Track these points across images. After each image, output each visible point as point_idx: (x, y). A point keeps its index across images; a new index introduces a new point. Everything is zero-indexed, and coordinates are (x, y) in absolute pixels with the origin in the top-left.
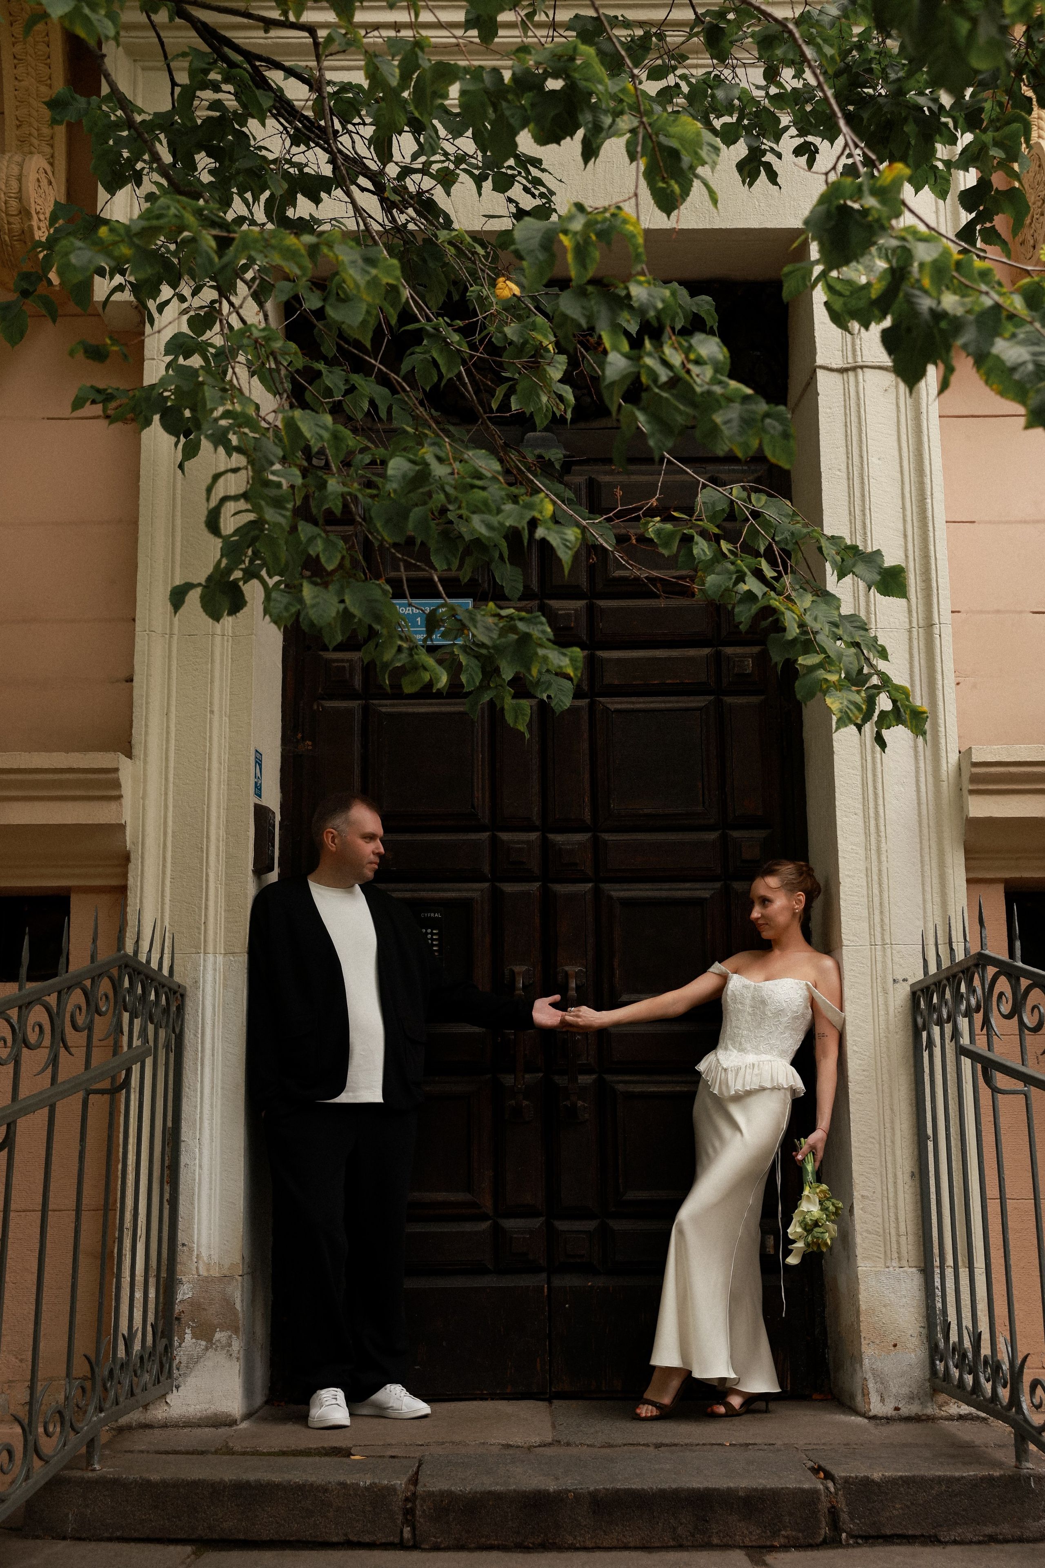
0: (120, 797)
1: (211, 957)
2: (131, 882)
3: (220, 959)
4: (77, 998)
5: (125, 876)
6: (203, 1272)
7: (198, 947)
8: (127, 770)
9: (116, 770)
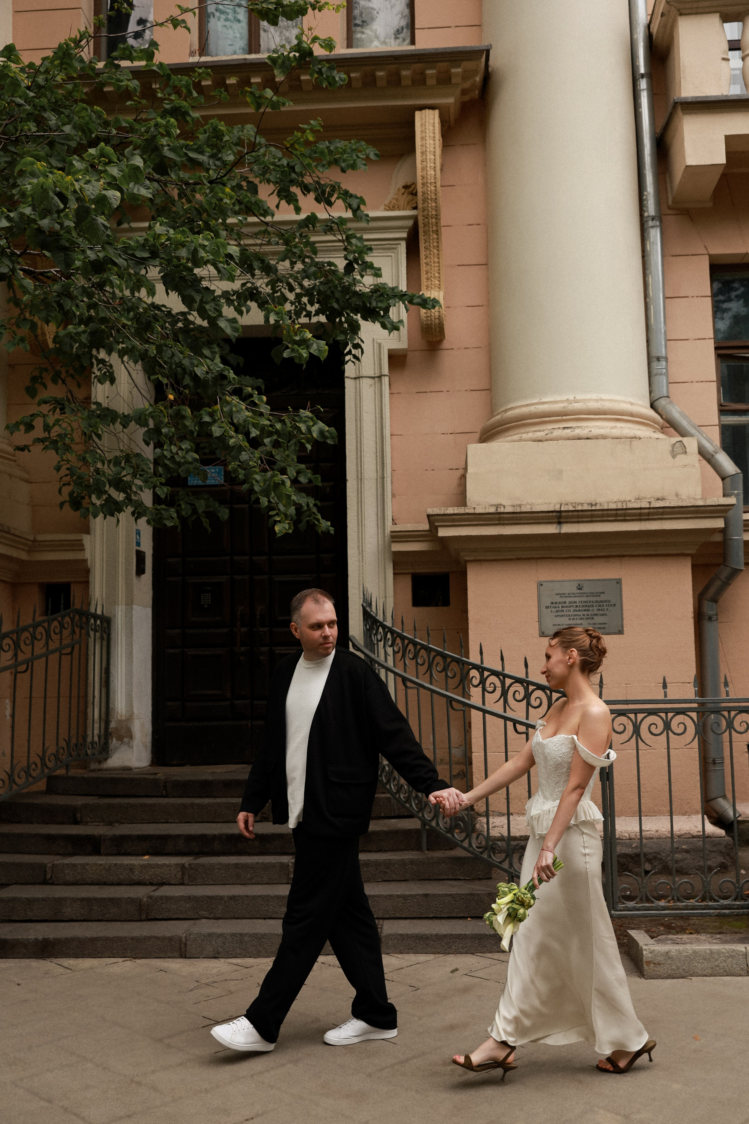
0: (84, 550)
1: (120, 607)
2: (90, 580)
3: (124, 607)
4: (56, 623)
5: (88, 577)
6: (119, 718)
7: (115, 603)
8: (86, 539)
9: (82, 540)
